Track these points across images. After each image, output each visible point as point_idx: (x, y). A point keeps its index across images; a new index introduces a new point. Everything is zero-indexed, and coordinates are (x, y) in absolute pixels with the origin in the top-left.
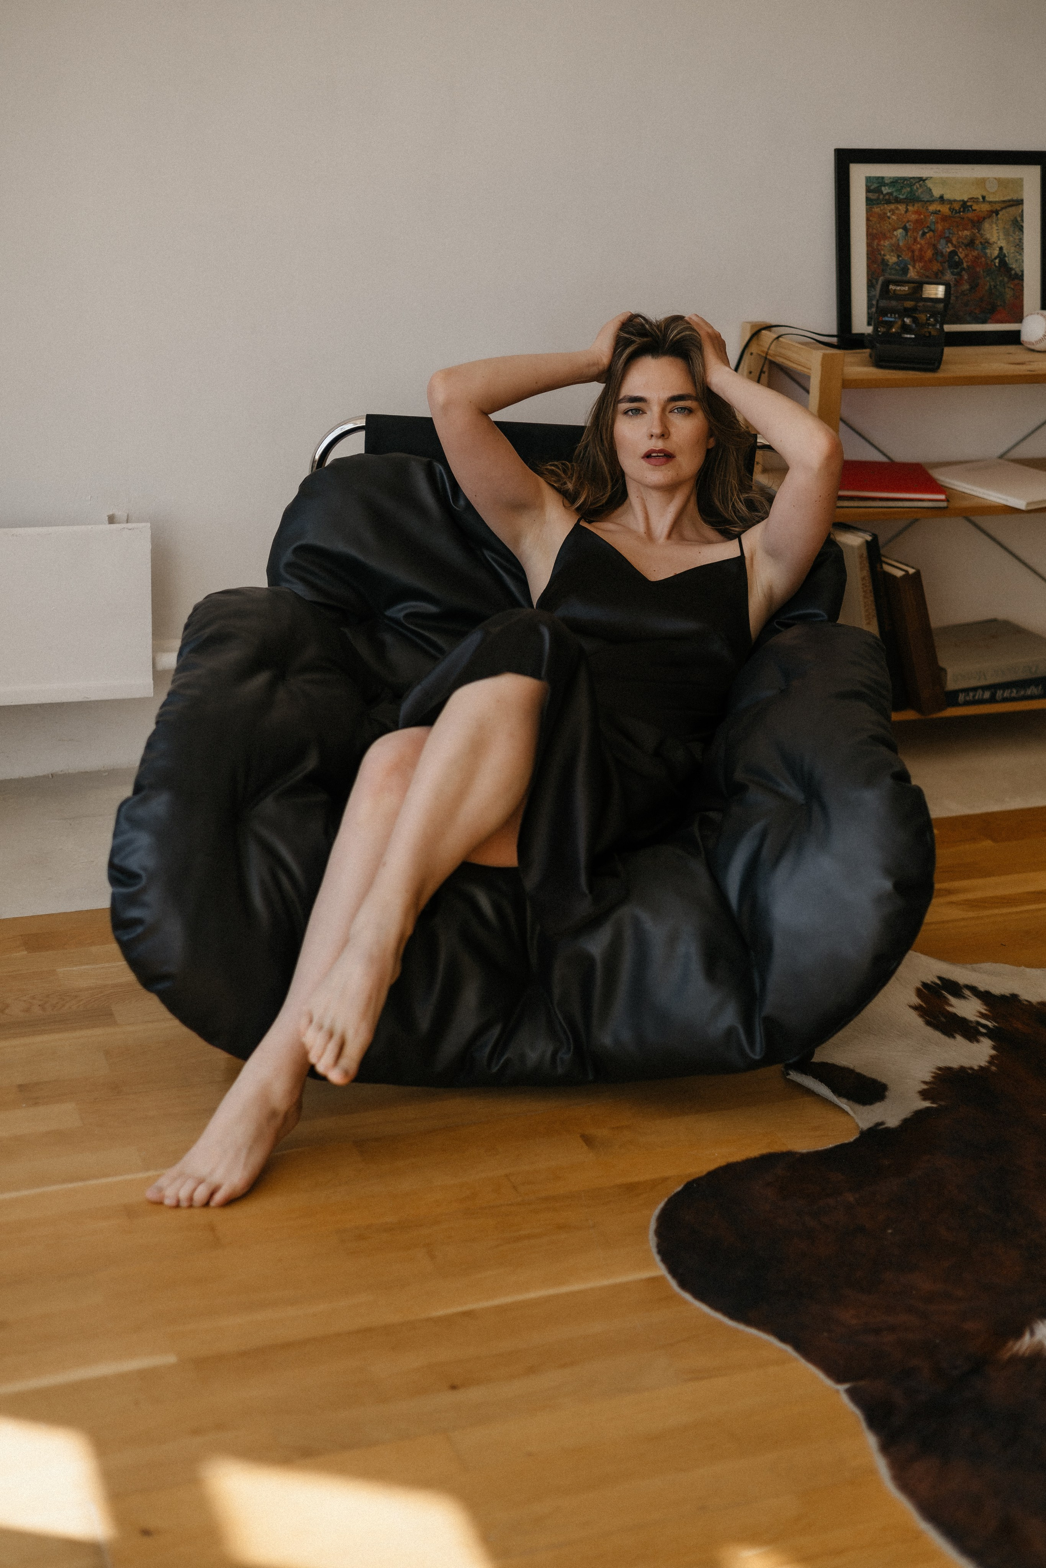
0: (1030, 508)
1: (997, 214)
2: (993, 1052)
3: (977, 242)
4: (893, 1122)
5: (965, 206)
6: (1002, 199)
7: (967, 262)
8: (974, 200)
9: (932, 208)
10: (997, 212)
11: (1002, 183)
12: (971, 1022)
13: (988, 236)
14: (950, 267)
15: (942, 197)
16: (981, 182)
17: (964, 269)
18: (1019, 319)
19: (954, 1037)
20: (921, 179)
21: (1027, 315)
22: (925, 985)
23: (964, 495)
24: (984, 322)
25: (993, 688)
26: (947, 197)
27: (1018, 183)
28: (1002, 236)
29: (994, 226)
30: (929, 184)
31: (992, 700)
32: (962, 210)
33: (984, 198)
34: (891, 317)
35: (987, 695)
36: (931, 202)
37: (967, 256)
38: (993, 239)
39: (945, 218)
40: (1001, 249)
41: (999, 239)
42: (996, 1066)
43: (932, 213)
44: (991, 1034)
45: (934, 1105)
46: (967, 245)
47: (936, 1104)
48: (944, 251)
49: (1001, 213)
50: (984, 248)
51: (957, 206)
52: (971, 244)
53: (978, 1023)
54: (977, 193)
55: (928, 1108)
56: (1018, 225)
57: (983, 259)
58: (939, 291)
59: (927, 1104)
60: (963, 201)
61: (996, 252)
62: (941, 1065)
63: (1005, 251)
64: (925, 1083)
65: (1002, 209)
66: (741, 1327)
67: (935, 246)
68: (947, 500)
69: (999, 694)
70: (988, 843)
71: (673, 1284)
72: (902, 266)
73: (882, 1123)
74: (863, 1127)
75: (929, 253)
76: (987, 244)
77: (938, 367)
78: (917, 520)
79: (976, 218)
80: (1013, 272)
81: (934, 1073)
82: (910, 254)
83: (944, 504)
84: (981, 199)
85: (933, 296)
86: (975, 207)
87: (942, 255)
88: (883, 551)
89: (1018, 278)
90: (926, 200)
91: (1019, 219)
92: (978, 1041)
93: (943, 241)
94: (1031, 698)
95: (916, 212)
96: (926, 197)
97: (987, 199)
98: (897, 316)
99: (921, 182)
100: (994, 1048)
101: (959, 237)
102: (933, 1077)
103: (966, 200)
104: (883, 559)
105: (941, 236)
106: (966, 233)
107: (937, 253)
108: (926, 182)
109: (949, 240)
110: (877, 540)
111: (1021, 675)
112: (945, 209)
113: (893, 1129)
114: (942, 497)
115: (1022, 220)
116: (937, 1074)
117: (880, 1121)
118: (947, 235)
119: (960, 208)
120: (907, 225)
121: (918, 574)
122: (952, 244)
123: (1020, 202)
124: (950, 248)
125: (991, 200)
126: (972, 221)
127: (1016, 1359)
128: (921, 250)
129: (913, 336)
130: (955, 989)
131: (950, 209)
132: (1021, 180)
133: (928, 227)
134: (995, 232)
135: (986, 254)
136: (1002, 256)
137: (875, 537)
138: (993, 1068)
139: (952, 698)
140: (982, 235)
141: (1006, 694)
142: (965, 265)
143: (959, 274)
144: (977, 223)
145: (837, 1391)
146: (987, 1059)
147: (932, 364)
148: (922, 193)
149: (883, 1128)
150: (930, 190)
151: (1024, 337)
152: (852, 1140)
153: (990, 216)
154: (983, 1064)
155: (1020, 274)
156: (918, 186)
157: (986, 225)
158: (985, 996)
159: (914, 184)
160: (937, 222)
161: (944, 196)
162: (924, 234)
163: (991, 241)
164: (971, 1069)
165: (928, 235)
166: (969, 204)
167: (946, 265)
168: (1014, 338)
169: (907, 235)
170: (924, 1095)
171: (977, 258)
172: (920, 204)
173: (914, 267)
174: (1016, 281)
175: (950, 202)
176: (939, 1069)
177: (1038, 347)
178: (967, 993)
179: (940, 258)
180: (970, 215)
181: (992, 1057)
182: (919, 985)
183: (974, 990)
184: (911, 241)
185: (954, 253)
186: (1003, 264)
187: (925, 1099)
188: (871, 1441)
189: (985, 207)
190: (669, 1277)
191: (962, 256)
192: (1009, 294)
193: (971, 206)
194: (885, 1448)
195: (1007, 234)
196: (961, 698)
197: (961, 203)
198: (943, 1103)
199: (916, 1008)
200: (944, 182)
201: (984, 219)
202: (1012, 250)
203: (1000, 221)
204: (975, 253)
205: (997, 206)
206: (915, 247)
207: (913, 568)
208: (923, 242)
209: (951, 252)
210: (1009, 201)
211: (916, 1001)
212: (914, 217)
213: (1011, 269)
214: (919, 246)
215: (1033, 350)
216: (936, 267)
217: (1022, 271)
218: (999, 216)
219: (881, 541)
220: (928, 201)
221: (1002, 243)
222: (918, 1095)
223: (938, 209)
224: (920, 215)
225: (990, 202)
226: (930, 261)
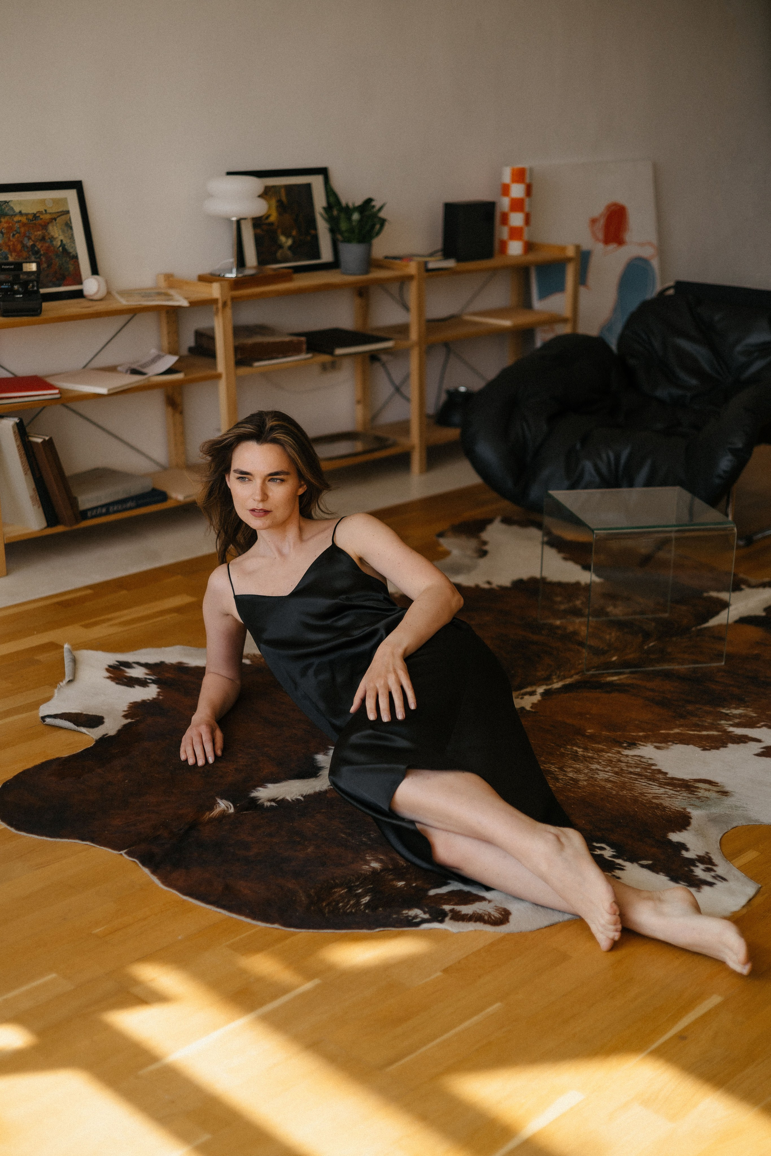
0: (112, 392)
1: (56, 220)
2: (158, 690)
3: (47, 238)
4: (112, 732)
5: (35, 216)
6: (57, 211)
7: (43, 250)
8: (40, 212)
9: (16, 219)
10: (55, 219)
11: (56, 201)
12: (142, 678)
13: (52, 234)
14: (33, 254)
15: (20, 212)
16: (43, 201)
17: (41, 255)
18: (80, 283)
19: (134, 687)
20: (6, 202)
21: (85, 280)
22: (110, 666)
23: (68, 391)
24: (59, 286)
25: (107, 505)
26: (23, 212)
27: (64, 201)
28: (61, 233)
29: (55, 227)
30: (12, 205)
31: (108, 513)
32: (34, 219)
33: (46, 211)
34: (5, 285)
35: (104, 510)
36: (15, 215)
37: (42, 247)
38: (56, 235)
39: (24, 225)
40: (62, 241)
41: (59, 235)
42: (162, 696)
43: (16, 222)
44: (154, 682)
45: (133, 721)
46: (41, 240)
47: (134, 719)
48: (28, 244)
49: (58, 219)
50: (51, 241)
51: (31, 217)
52: (43, 239)
53: (146, 678)
54: (42, 209)
55: (130, 723)
56: (68, 226)
57: (52, 248)
58: (33, 267)
59: (129, 721)
60: (33, 213)
61: (59, 243)
62: (132, 701)
63: (64, 242)
64: (124, 711)
65: (58, 217)
66: (58, 840)
67: (22, 242)
68: (60, 393)
69: (111, 509)
70: (124, 592)
71: (13, 830)
72: (4, 255)
73: (107, 734)
74: (96, 738)
75: (19, 247)
76: (52, 239)
77: (40, 313)
78: (44, 408)
79: (43, 224)
80: (71, 255)
81: (128, 706)
82: (8, 248)
83: (58, 396)
84: (44, 212)
85: (29, 270)
86: (41, 217)
87: (27, 247)
88: (28, 430)
89: (75, 258)
90: (11, 214)
91: (69, 222)
92: (148, 686)
93: (26, 239)
94: (131, 508)
95: (6, 223)
96: (11, 213)
97: (48, 211)
98: (9, 284)
99: (6, 204)
100: (158, 688)
101: (36, 236)
102: (128, 708)
103: (35, 212)
104: (29, 434)
105: (25, 235)
106: (39, 233)
107: (24, 246)
108: (9, 203)
109: (29, 238)
110: (23, 422)
111: (121, 496)
112: (24, 219)
113: (113, 736)
114: (57, 391)
115: (71, 223)
116: (130, 706)
117: (105, 733)
118: (28, 235)
119: (33, 218)
120: (3, 230)
121: (51, 439)
122: (32, 240)
123: (68, 212)
124: (30, 243)
125: (50, 212)
126: (40, 225)
127: (212, 820)
128: (14, 245)
129: (21, 296)
130: (128, 665)
131: (27, 219)
132: (66, 199)
133: (15, 231)
134: (56, 231)
135: (53, 244)
136: (63, 245)
137: (21, 421)
138: (161, 697)
139: (84, 515)
140: (49, 234)
141: (115, 508)
142: (42, 252)
143: (39, 258)
144: (45, 226)
145: (121, 854)
146: (156, 693)
147: (36, 312)
148: (8, 210)
149: (108, 737)
150: (13, 208)
151: (86, 293)
152: (92, 745)
153: (51, 222)
154: (155, 696)
155: (76, 255)
156: (5, 206)
157: (50, 227)
158: (146, 665)
159: (2, 205)
160: (20, 228)
161: (22, 211)
162: (14, 235)
163: (55, 236)
164: (149, 700)
165: (16, 236)
166: (37, 215)
167: (30, 253)
168: (79, 294)
169: (3, 236)
170: (125, 716)
171: (49, 247)
172: (8, 217)
173: (11, 255)
174: (74, 260)
175: (27, 215)
176: (131, 703)
177: (96, 297)
178: (134, 665)
179: (26, 250)
180: (39, 221)
181: (159, 692)
182: (107, 667)
183: (139, 664)
184: (7, 240)
185: (34, 246)
186: (65, 250)
187: (127, 719)
188: (146, 871)
189: (48, 217)
190: (9, 828)
191: (39, 247)
192: (71, 268)
193: (39, 216)
194: (154, 872)
195: (63, 231)
196: (89, 514)
197: (33, 215)
198: (138, 719)
199: (108, 678)
200: (20, 203)
201: (48, 223)
202: (69, 241)
203: (58, 224)
204: (47, 244)
205: (54, 216)
206: (9, 244)
207: (47, 436)
208: (14, 240)
209: (32, 245)
210: (61, 212)
211: (108, 674)
212: (5, 225)
213: (70, 253)
214: (12, 243)
215: (92, 300)
216: (25, 254)
217: (77, 253)
218: (57, 221)
219: (25, 422)
220: (12, 215)
221: (61, 237)
222: (122, 718)
223: (20, 219)
224: (9, 224)
225: (50, 213)
226: (21, 251)
